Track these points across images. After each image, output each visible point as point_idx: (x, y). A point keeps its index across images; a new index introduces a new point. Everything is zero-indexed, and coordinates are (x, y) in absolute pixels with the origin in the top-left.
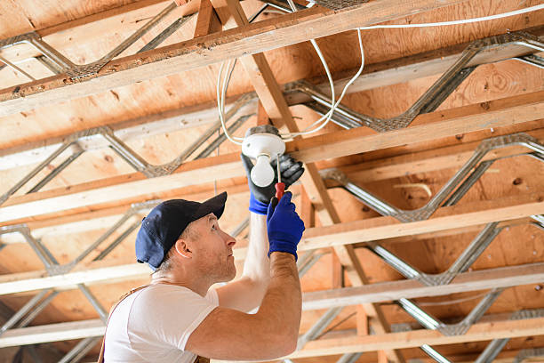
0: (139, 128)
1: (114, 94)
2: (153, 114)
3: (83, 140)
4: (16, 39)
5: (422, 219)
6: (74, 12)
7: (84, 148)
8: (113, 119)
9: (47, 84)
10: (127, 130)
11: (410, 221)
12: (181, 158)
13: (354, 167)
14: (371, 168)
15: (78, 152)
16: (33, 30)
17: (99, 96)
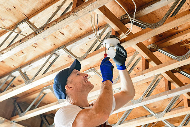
0: (74, 44)
1: (62, 33)
2: (78, 38)
3: (57, 52)
4: (22, 22)
5: (186, 58)
6: (37, 8)
7: (58, 54)
8: (65, 42)
9: (29, 37)
10: (71, 45)
11: (182, 60)
12: (87, 53)
13: (160, 42)
14: (167, 41)
15: (57, 56)
16: (26, 17)
17: (57, 35)
